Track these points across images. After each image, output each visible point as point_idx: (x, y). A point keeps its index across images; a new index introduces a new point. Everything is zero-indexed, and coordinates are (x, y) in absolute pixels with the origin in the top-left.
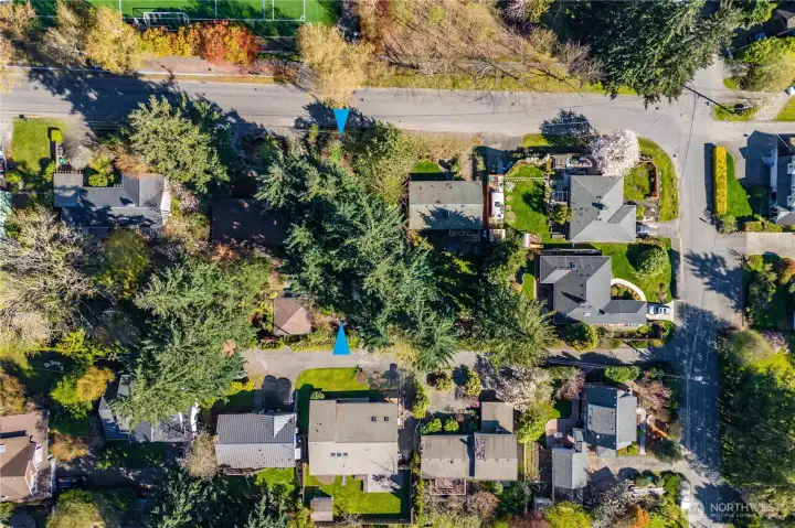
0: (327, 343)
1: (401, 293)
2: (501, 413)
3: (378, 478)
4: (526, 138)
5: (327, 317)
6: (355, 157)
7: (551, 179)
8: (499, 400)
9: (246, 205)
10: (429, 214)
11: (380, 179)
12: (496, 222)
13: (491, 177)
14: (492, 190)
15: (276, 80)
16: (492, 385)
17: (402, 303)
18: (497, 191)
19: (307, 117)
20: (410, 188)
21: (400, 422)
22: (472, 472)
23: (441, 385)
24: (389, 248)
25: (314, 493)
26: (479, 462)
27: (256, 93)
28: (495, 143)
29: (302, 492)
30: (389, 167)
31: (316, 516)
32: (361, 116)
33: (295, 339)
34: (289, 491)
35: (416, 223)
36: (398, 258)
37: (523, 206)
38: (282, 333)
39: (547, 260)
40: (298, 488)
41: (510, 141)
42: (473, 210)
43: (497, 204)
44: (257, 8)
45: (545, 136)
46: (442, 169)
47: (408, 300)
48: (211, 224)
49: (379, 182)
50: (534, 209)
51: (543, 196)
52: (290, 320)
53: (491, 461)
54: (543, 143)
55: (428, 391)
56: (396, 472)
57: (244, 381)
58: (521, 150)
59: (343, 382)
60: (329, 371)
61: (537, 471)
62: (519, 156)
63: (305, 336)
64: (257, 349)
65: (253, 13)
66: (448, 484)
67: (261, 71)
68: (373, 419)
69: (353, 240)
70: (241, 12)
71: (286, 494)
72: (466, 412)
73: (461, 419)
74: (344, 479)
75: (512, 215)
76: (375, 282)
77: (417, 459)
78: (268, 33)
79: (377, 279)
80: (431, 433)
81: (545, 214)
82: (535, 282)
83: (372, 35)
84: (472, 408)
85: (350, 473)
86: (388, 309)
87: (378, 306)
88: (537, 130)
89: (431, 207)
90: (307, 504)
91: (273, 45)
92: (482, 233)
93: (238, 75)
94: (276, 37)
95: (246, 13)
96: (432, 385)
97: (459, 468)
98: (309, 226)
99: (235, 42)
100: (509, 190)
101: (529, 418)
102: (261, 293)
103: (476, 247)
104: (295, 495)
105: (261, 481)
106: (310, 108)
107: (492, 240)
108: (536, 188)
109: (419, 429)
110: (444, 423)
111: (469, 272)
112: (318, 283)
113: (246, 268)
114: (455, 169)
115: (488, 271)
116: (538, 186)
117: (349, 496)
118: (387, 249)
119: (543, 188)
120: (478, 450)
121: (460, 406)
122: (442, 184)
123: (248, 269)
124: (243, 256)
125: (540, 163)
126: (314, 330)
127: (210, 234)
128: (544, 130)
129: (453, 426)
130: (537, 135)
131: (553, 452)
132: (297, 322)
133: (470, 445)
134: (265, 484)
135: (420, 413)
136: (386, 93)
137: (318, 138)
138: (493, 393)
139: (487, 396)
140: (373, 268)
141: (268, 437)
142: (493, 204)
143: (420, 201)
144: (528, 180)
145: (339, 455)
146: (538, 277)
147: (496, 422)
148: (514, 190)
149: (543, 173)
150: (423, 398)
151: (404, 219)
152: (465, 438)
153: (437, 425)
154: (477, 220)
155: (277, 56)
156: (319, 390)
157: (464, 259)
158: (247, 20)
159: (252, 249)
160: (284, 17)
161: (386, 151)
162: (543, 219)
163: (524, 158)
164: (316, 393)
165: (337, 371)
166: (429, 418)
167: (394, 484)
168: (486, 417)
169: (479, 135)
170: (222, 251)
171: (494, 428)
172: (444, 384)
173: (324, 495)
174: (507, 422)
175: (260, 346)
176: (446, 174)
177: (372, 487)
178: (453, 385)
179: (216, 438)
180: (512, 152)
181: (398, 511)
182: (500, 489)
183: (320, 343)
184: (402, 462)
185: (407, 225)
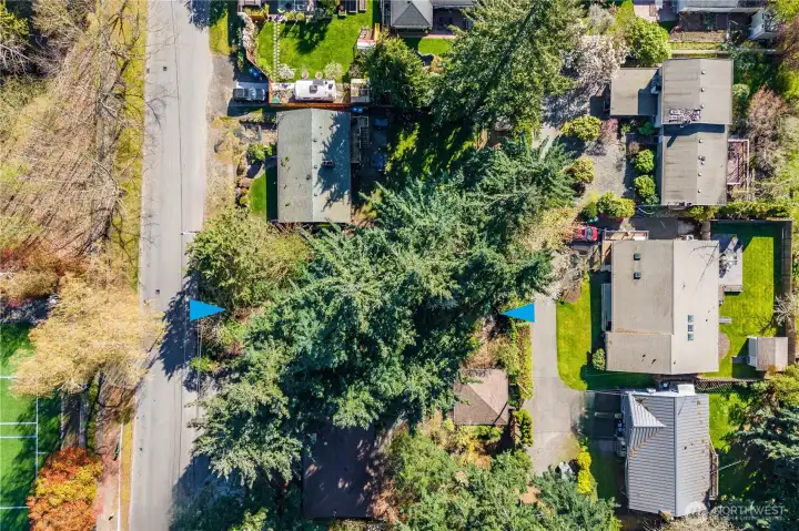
0: (520, 346)
1: (454, 230)
2: (627, 87)
3: (723, 271)
4: (215, 49)
5: (483, 345)
6: (241, 303)
7: (276, 12)
8: (608, 91)
9: (312, 467)
10: (327, 194)
11: (271, 265)
12: (340, 94)
13: (273, 100)
14: (293, 99)
15: (127, 421)
16: (584, 102)
17: (474, 229)
18: (293, 92)
19: (181, 374)
20: (287, 220)
21: (640, 237)
22: (718, 128)
23: (585, 175)
24: (378, 252)
25: (743, 364)
26: (705, 118)
27: (146, 449)
28: (223, 95)
29: (744, 382)
30: (252, 251)
31: (781, 362)
32: (182, 294)
33: (515, 393)
34: (739, 401)
35: (342, 211)
36: (393, 238)
37: (316, 54)
38: (506, 411)
39: (396, 17)
40: (735, 387)
41: (220, 73)
42: (321, 126)
43: (313, 90)
44: (19, 448)
45: (213, 21)
46: (262, 172)
47: (467, 220)
48: (343, 519)
49: (277, 267)
50: (322, 38)
51: (301, 23)
52: (486, 400)
53: (703, 99)
54: (223, 24)
55: (592, 195)
56: (716, 242)
57: (576, 467)
58: (233, 56)
59: (578, 321)
60: (562, 343)
61: (713, 34)
62: (241, 58)
63: (511, 378)
64: (530, 450)
65: (27, 454)
66: (733, 166)
67: (113, 442)
68: (636, 277)
69: (361, 317)
70: (25, 472)
71: (744, 405)
72: (624, 139)
73: (635, 146)
74: (723, 320)
75: (329, 68)
76: (439, 276)
77: (697, 212)
78: (57, 432)
79: (432, 272)
80: (658, 191)
81: (328, 20)
82: (430, 36)
83: (52, 277)
84: (619, 131)
85: (716, 311)
86: (485, 250)
87: (478, 269)
88: (204, 35)
89: (318, 189)
90: (759, 375)
91: (73, 425)
92: (357, 114)
93: (119, 476)
94: (63, 419)
95: (26, 464)
96: (583, 189)
97: (711, 148)
98: (339, 391)
99: (61, 486)
100: (292, 73)
101: (637, 44)
102: (444, 442)
103: (378, 123)
104: (745, 393)
105: (723, 443)
106: (170, 368)
107: (367, 99)
108: (290, 35)
109: (649, 209)
110: (642, 172)
111: (414, 136)
112: (436, 369)
113: (409, 473)
114: (261, 155)
115: (415, 99)
116: (286, 31)
117: (747, 313)
118: (380, 255)
119: (290, 23)
120: (686, 118)
121: (615, 149)
122: (281, 171)
123: (409, 468)
124: (390, 473)
125: (253, 26)
126: (500, 364)
127: (357, 519)
128: (205, 23)
129: (646, 159)
130: (211, 32)
131: (685, 9)
132: (489, 390)
133: (676, 131)
134: (729, 438)
135: (627, 207)
136: (148, 255)
137: (213, 358)
138: (594, 100)
139: (601, 107)
140: (411, 279)
141: (666, 435)
142: (313, 96)
143: (308, 206)
144: (279, 45)
145: (690, 328)
146: (422, 32)
147: (641, 94)
148: (292, 65)
149: (267, 23)
150: (603, 203)
151: (332, 229)
152: (664, 139)
153: (644, 182)
154: (336, 120)
155: (89, 418)
156: (590, 357)
157: (395, 143)
158: (38, 462)
159: (378, 457)
160: (33, 408)
161: (226, 256)
162: (335, 24)
163: (243, 50)
164: (594, 361)
165: (562, 331)
166: (633, 193)
167: (731, 246)
168: (632, 109)
169: (212, 119)
170: (381, 506)
171: (650, 97)
172: (582, 171)
173: (745, 349)
174: (641, 77)
175: (525, 446)
176: (268, 166)
177: (735, 279)
178: (584, 158)
179: (668, 513)
180: (236, 70)
181: (771, 240)
182: (743, 88)
183: (522, 356)
184: (698, 234)
185: (343, 226)
